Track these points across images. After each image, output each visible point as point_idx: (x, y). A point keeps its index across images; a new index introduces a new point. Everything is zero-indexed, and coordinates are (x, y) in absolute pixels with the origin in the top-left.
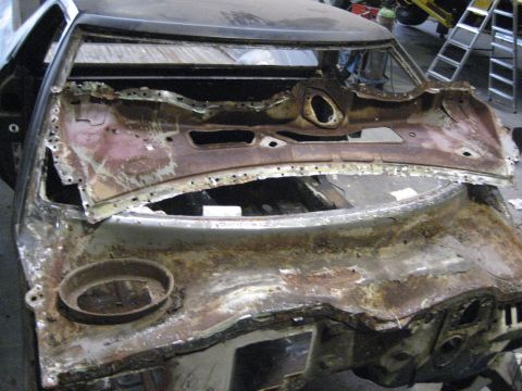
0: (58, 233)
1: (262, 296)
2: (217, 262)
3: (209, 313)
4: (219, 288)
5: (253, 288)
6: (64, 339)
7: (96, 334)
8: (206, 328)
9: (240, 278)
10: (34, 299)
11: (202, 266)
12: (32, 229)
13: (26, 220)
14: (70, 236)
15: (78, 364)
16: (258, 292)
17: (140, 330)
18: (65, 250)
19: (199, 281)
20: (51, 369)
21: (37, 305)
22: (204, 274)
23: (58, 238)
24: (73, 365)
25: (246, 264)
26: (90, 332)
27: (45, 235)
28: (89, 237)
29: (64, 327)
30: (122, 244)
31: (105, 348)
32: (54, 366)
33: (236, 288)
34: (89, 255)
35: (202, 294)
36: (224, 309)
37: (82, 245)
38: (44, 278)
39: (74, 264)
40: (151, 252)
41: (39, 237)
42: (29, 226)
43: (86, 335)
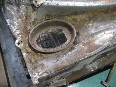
0: (21, 11)
1: (111, 35)
2: (90, 19)
3: (91, 44)
4: (93, 31)
5: (107, 32)
6: (35, 61)
7: (48, 58)
8: (92, 52)
9: (101, 27)
10: (19, 44)
11: (84, 21)
12: (9, 9)
13: (6, 5)
14: (27, 12)
15: (44, 73)
16: (109, 34)
17: (65, 54)
18: (26, 19)
19: (83, 27)
20: (34, 76)
21: (21, 46)
22: (85, 25)
23: (22, 13)
24: (42, 74)
25: (101, 19)
26: (45, 57)
27: (16, 12)
28: (36, 12)
29: (34, 55)
30: (50, 13)
31: (53, 64)
32: (35, 75)
33: (100, 32)
34: (37, 20)
35: (86, 34)
36: (97, 42)
37: (33, 16)
38: (20, 34)
39: (31, 25)
40: (62, 16)
41: (13, 14)
42: (7, 8)
43: (44, 58)
